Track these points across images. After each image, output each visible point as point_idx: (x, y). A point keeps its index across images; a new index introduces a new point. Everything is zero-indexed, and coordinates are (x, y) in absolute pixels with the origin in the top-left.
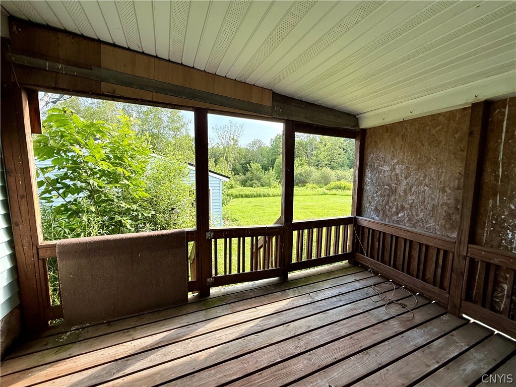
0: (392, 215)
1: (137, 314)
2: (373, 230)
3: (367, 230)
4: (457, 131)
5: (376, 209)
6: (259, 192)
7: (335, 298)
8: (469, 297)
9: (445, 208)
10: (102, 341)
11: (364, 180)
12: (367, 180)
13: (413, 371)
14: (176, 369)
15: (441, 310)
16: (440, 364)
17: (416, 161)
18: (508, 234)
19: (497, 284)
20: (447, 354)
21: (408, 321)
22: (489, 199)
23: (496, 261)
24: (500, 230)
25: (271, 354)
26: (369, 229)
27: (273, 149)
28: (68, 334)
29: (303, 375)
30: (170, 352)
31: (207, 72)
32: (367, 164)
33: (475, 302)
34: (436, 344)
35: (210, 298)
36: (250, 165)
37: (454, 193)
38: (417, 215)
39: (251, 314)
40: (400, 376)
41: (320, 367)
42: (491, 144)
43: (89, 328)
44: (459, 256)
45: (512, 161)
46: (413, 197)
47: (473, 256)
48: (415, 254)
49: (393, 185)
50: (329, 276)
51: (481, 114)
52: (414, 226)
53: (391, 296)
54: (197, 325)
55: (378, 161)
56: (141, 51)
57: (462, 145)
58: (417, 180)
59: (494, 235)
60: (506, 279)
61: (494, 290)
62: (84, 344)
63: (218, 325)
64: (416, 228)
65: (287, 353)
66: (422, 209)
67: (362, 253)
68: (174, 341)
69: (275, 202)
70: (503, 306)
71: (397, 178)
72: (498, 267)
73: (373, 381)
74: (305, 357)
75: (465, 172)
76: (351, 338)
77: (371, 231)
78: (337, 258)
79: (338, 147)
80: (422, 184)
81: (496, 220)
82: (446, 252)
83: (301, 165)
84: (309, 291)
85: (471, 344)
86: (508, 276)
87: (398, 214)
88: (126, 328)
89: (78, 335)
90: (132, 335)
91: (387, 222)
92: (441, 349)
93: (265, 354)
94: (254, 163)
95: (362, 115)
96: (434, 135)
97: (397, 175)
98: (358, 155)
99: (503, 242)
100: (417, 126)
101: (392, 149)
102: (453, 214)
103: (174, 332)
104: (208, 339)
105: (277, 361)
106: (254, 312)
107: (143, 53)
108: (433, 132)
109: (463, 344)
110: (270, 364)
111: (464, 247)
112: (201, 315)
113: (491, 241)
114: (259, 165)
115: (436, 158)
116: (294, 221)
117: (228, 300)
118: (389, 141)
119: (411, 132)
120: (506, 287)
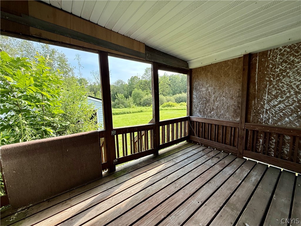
0: (208, 114)
1: (69, 190)
2: (199, 122)
3: (196, 123)
4: (237, 69)
5: (200, 112)
6: (124, 111)
7: (186, 160)
8: (246, 149)
9: (233, 107)
10: (47, 213)
11: (192, 96)
12: (194, 96)
13: (232, 186)
14: (109, 216)
15: (234, 157)
16: (242, 180)
17: (218, 85)
18: (261, 116)
19: (257, 140)
20: (243, 175)
21: (223, 164)
22: (252, 101)
23: (257, 129)
24: (257, 114)
25: (163, 194)
26: (197, 122)
27: (130, 85)
28: (16, 214)
29: (183, 201)
30: (101, 207)
31: (106, 28)
32: (193, 88)
33: (249, 150)
34: (238, 172)
35: (116, 172)
36: (117, 95)
37: (237, 99)
38: (220, 112)
39: (144, 176)
40: (228, 189)
41: (191, 194)
42: (252, 75)
43: (33, 207)
44: (241, 129)
45: (261, 82)
46: (218, 103)
47: (247, 128)
48: (221, 131)
49: (208, 98)
50: (179, 150)
51: (248, 60)
52: (219, 117)
53: (212, 154)
54: (113, 189)
55: (199, 86)
56: (60, 8)
57: (239, 76)
58: (219, 94)
59: (255, 117)
60: (261, 137)
61: (257, 143)
62: (32, 218)
63: (127, 185)
64: (220, 119)
65: (172, 192)
66: (222, 109)
67: (194, 135)
68: (101, 201)
69: (134, 116)
70: (260, 149)
71: (210, 94)
72: (257, 131)
73: (217, 195)
74: (181, 191)
75: (242, 88)
76: (200, 177)
77: (198, 123)
78: (181, 140)
79: (166, 84)
80: (222, 96)
81: (256, 110)
82: (235, 128)
83: (147, 94)
84: (172, 158)
85: (251, 169)
86: (262, 135)
87: (211, 113)
88: (63, 200)
89: (25, 213)
90: (69, 204)
91: (205, 117)
92: (240, 174)
93: (160, 195)
94: (119, 94)
95: (190, 61)
96: (226, 71)
97: (209, 92)
98: (189, 83)
99: (259, 120)
100: (218, 67)
101: (206, 79)
102: (237, 109)
103: (100, 195)
104: (123, 194)
105: (168, 197)
106: (146, 174)
107: (61, 10)
108: (226, 69)
109: (247, 170)
110: (164, 199)
111: (243, 124)
112: (114, 182)
113: (254, 120)
114: (123, 95)
115: (228, 83)
116: (160, 121)
117: (128, 171)
118: (204, 75)
119: (215, 70)
120: (261, 141)
